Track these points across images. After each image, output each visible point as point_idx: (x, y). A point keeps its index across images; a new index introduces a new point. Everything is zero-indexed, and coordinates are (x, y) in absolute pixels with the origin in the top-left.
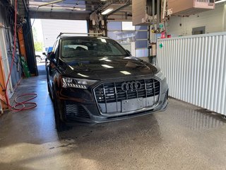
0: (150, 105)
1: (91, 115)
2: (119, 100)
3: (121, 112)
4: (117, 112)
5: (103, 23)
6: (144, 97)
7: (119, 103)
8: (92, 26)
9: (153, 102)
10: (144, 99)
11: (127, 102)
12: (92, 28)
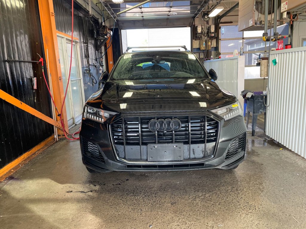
0: (197, 156)
1: (106, 158)
2: (144, 144)
3: (147, 160)
4: (141, 160)
5: (213, 29)
6: (186, 143)
7: (144, 147)
8: (197, 34)
9: (203, 152)
10: (186, 146)
11: (156, 147)
12: (196, 37)
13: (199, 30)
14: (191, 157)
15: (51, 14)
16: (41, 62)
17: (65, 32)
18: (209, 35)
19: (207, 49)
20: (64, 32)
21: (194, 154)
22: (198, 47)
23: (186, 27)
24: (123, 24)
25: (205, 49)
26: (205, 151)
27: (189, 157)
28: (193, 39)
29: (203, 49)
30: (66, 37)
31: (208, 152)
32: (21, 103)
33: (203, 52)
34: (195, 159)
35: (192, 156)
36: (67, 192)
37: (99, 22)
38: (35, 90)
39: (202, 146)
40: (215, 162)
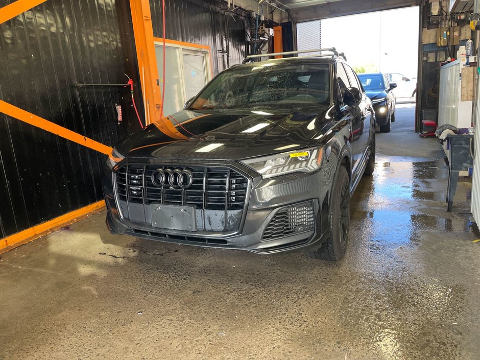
3: (151, 225)
4: (146, 224)
7: (148, 207)
8: (429, 17)
9: (223, 223)
10: (199, 212)
11: (159, 208)
12: (429, 23)
13: (435, 11)
14: (206, 228)
15: (144, 18)
16: (130, 85)
17: (183, 41)
18: (455, 17)
19: (451, 44)
20: (181, 40)
21: (210, 225)
22: (432, 41)
23: (410, 6)
24: (297, 13)
25: (446, 45)
26: (225, 221)
27: (203, 228)
28: (423, 27)
29: (442, 44)
30: (181, 47)
31: (231, 224)
32: (85, 139)
33: (445, 51)
34: (212, 232)
35: (208, 227)
36: (100, 254)
37: (252, 16)
38: (120, 121)
39: (221, 213)
40: (243, 240)
